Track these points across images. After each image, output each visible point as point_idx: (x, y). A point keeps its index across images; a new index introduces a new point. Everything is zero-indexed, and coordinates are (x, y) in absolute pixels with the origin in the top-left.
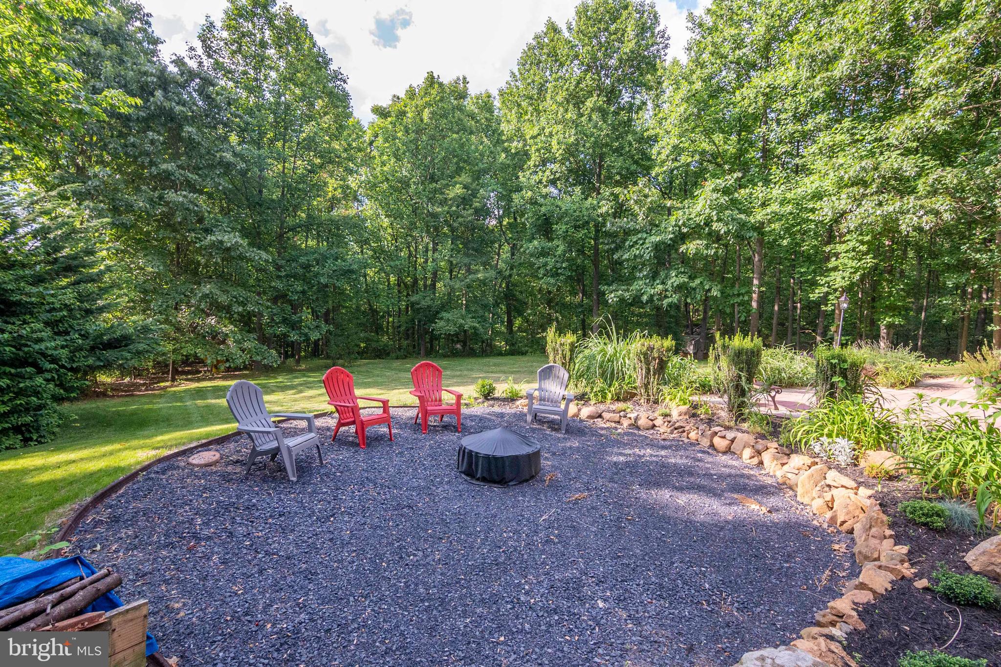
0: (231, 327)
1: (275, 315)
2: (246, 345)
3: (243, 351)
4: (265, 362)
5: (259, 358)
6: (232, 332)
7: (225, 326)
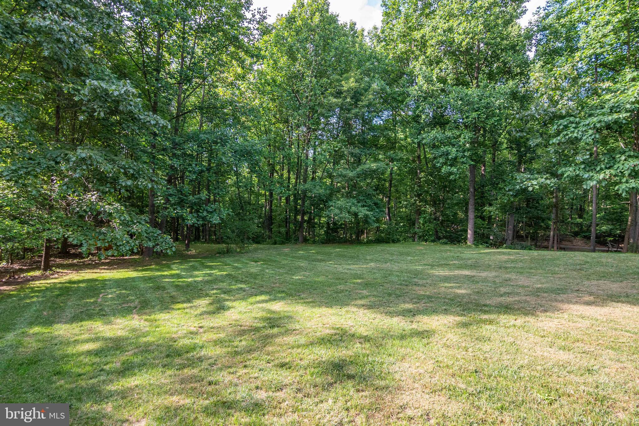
0: (117, 205)
1: (171, 195)
2: (135, 228)
3: (132, 236)
4: (158, 249)
5: (151, 244)
6: (118, 211)
7: (109, 204)
